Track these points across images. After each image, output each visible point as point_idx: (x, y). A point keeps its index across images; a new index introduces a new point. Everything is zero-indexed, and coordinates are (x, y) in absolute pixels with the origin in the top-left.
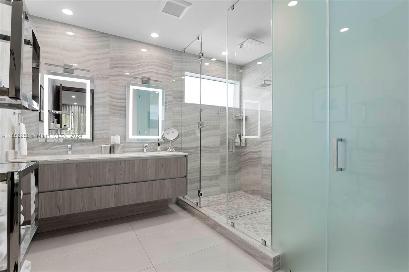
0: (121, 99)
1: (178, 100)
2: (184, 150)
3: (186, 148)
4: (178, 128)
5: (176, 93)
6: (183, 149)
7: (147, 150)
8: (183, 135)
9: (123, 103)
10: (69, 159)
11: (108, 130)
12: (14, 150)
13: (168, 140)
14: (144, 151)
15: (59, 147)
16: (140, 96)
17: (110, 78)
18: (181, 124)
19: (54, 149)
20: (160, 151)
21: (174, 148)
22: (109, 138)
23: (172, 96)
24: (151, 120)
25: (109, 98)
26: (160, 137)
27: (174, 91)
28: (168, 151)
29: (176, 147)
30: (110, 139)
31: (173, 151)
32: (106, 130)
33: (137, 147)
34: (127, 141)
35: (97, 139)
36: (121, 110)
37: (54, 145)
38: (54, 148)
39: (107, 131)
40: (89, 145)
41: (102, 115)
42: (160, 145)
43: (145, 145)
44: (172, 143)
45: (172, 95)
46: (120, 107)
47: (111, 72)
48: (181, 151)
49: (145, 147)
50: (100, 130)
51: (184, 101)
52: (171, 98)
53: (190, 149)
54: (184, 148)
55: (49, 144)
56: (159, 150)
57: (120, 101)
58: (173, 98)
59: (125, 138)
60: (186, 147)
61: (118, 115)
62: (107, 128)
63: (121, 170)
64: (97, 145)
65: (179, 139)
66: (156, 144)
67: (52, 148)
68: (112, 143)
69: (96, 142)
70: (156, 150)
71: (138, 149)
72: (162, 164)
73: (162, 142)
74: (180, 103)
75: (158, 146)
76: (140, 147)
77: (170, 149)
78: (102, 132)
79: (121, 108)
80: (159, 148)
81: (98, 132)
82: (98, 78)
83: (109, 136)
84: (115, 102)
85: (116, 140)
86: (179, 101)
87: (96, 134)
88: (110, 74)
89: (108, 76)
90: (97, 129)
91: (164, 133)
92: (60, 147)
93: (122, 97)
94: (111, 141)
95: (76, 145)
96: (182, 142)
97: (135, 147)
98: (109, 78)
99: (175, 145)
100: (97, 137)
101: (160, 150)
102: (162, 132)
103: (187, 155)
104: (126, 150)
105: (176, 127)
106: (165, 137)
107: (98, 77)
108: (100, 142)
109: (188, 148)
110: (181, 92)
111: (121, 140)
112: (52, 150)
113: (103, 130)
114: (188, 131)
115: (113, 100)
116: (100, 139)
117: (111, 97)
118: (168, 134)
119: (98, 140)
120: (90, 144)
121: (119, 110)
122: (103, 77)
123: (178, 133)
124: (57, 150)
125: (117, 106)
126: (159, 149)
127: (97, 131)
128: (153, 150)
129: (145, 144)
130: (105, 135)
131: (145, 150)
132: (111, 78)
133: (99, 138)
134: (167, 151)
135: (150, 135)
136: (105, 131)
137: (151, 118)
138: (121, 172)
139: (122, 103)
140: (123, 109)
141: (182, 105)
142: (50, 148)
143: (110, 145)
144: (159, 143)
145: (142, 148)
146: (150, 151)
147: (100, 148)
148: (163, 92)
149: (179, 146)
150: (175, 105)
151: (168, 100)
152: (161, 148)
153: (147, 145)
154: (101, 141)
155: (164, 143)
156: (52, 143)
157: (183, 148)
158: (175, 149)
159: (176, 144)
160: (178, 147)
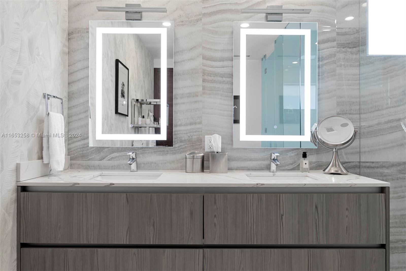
0: (222, 60)
1: (349, 50)
2: (366, 170)
3: (372, 165)
4: (351, 116)
5: (345, 34)
6: (365, 167)
7: (277, 167)
8: (364, 133)
9: (229, 67)
10: (114, 184)
11: (200, 123)
12: (40, 161)
13: (327, 144)
14: (271, 167)
15: (119, 156)
16: (266, 70)
17: (203, 19)
18: (358, 107)
19: (113, 160)
20: (309, 169)
21: (343, 163)
22: (201, 141)
23: (335, 44)
24: (285, 109)
25: (200, 59)
26: (306, 137)
27: (340, 31)
28: (327, 171)
29: (347, 161)
30: (204, 141)
31: (340, 172)
32: (195, 123)
33: (257, 160)
34: (235, 146)
35: (181, 142)
36: (223, 82)
37: (113, 152)
38: (112, 158)
39: (198, 126)
40: (167, 154)
41: (190, 95)
42: (307, 155)
43: (274, 156)
44: (337, 152)
45: (334, 41)
46: (222, 76)
47: (205, 7)
48: (358, 170)
49: (274, 159)
50: (186, 125)
51: (365, 51)
52: (334, 47)
53: (382, 167)
54: (368, 164)
55: (105, 150)
56: (305, 168)
57: (221, 64)
58: (338, 48)
59: (232, 141)
60: (373, 162)
61: (219, 92)
62: (198, 121)
63: (215, 216)
64: (180, 153)
65: (355, 143)
66: (298, 154)
67: (109, 156)
68: (207, 150)
69: (179, 147)
70: (297, 168)
71: (259, 162)
72: (316, 207)
73: (312, 149)
74: (354, 56)
75: (302, 159)
76: (263, 160)
77: (332, 166)
78: (189, 127)
79: (224, 79)
80: (305, 163)
81: (182, 128)
82: (181, 23)
83: (201, 136)
84: (212, 67)
85: (213, 144)
86: (352, 53)
87: (178, 132)
88: (203, 13)
89: (200, 16)
90: (179, 123)
91: (316, 129)
92: (121, 156)
93: (227, 55)
94: (204, 147)
95: (146, 153)
96: (362, 150)
97: (251, 160)
98: (201, 19)
99: (345, 157)
100: (180, 138)
101: (307, 168)
102: (311, 127)
103: (389, 187)
104: (234, 164)
105: (346, 114)
106: (319, 137)
107: (183, 22)
108: (186, 147)
109: (376, 165)
110: (358, 32)
111: (222, 143)
112: (109, 160)
113: (191, 124)
114: (379, 124)
115: (209, 63)
116: (185, 140)
117: (204, 58)
118: (330, 130)
119: (182, 144)
120: (168, 151)
121: (220, 83)
122: (190, 19)
123: (355, 129)
124: (117, 160)
125: (216, 75)
126: (307, 166)
127: (181, 125)
128: (292, 167)
129: (273, 154)
130: (195, 133)
131: (273, 167)
132: (205, 20)
133: (183, 139)
134: (324, 171)
135: (283, 134)
136: (193, 127)
137: (285, 107)
138: (215, 219)
139: (227, 67)
140: (228, 79)
141: (362, 62)
142: (106, 157)
143: (202, 154)
144: (304, 151)
145: (266, 162)
146: (283, 168)
147: (185, 160)
148: (314, 35)
149: (354, 159)
150: (343, 63)
151: (326, 52)
152: (310, 163)
153: (277, 156)
154: (186, 145)
155: (317, 151)
156: (110, 148)
157: (364, 165)
158: (344, 165)
159: (346, 154)
160: (350, 160)
